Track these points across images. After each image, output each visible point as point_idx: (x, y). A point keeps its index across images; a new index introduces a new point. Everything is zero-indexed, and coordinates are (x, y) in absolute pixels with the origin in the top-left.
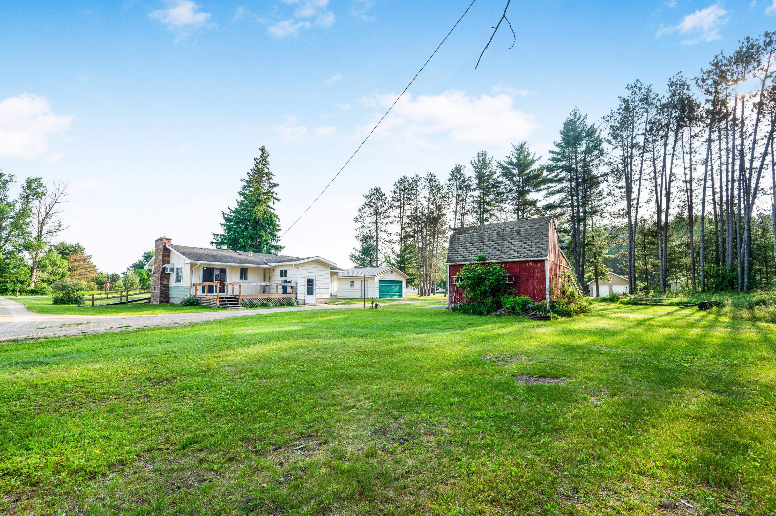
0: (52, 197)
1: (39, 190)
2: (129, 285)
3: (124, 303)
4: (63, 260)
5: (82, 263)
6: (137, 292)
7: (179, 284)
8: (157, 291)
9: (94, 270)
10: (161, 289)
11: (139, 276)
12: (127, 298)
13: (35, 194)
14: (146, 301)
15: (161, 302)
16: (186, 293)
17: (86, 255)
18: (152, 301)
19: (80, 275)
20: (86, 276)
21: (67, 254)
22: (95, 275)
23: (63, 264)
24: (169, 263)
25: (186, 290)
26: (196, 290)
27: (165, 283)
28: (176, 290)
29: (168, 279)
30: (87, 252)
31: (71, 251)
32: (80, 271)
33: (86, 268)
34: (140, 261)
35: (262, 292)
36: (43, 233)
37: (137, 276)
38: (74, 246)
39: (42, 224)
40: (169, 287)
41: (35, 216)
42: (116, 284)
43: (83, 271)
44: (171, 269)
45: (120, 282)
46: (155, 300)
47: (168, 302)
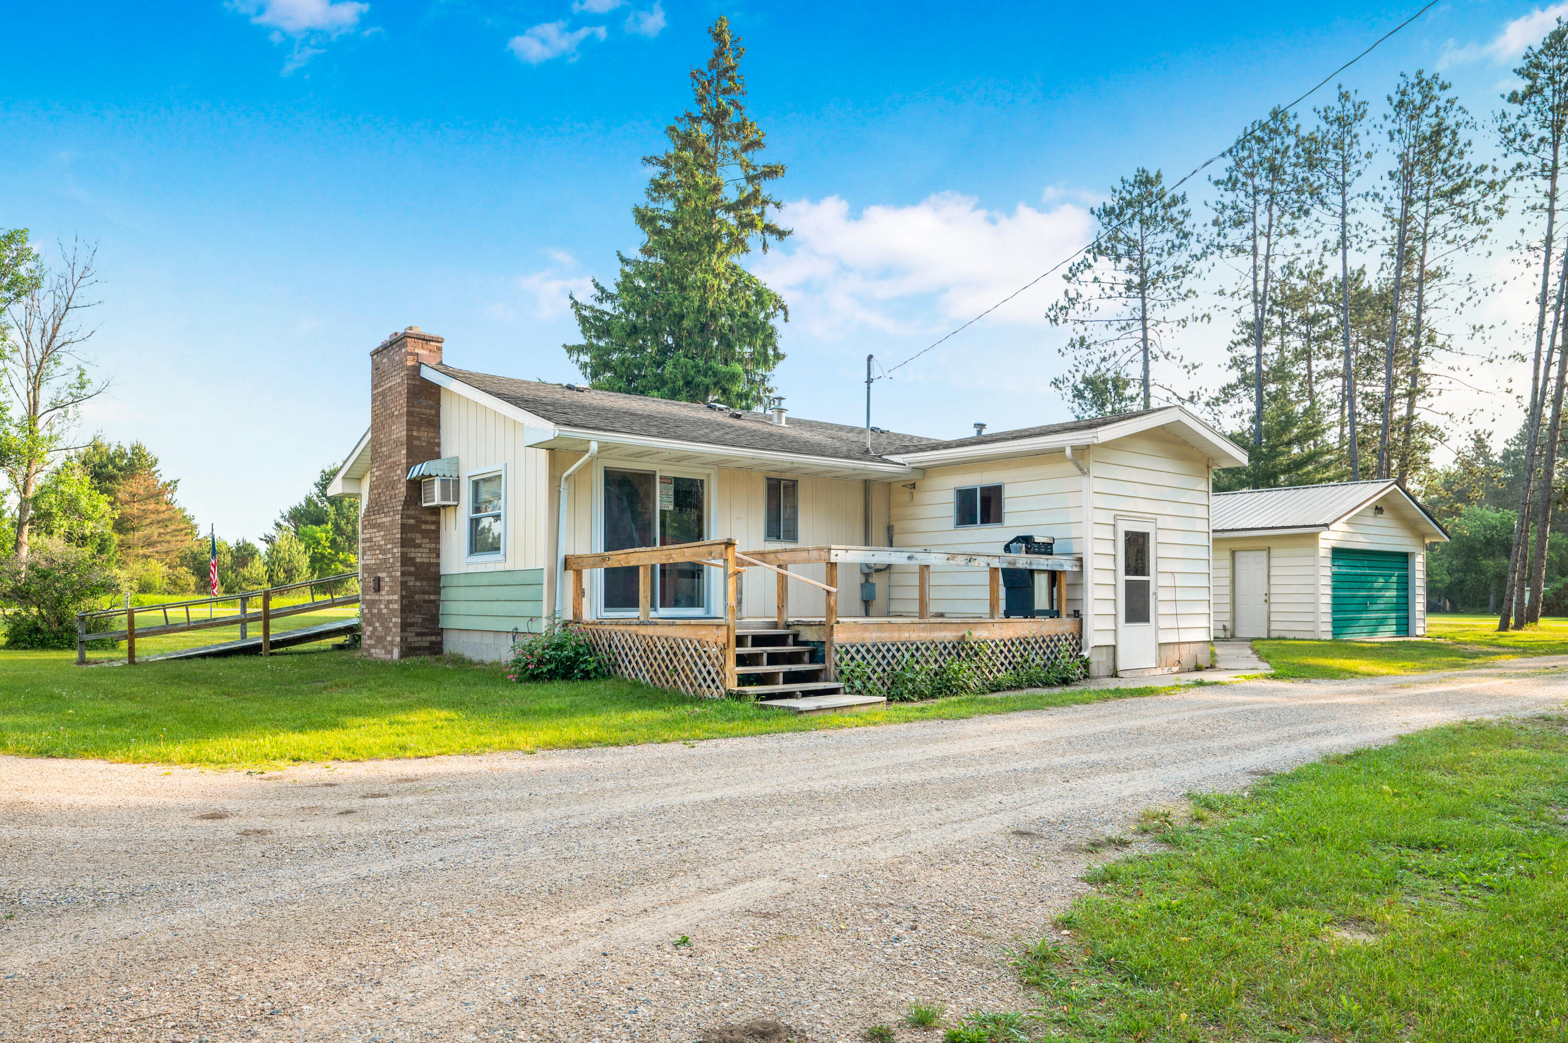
0: (58, 292)
1: (22, 270)
2: (282, 575)
3: (253, 650)
4: (96, 494)
5: (151, 507)
6: (305, 599)
7: (486, 563)
8: (390, 598)
9: (190, 528)
10: (404, 584)
11: (307, 547)
12: (266, 628)
13: (13, 283)
14: (340, 640)
15: (408, 650)
16: (528, 608)
17: (162, 480)
18: (366, 641)
19: (150, 544)
20: (165, 547)
21: (112, 478)
22: (190, 544)
23: (95, 507)
24: (438, 456)
25: (530, 592)
26: (580, 593)
27: (420, 556)
28: (472, 593)
29: (435, 536)
30: (165, 474)
31: (120, 469)
32: (147, 531)
33: (163, 523)
34: (309, 501)
35: (859, 606)
36: (40, 410)
37: (302, 547)
38: (128, 451)
39: (36, 381)
40: (437, 577)
41: (16, 356)
42: (245, 572)
43: (155, 531)
44: (445, 483)
45: (257, 568)
46: (380, 640)
47: (436, 649)
